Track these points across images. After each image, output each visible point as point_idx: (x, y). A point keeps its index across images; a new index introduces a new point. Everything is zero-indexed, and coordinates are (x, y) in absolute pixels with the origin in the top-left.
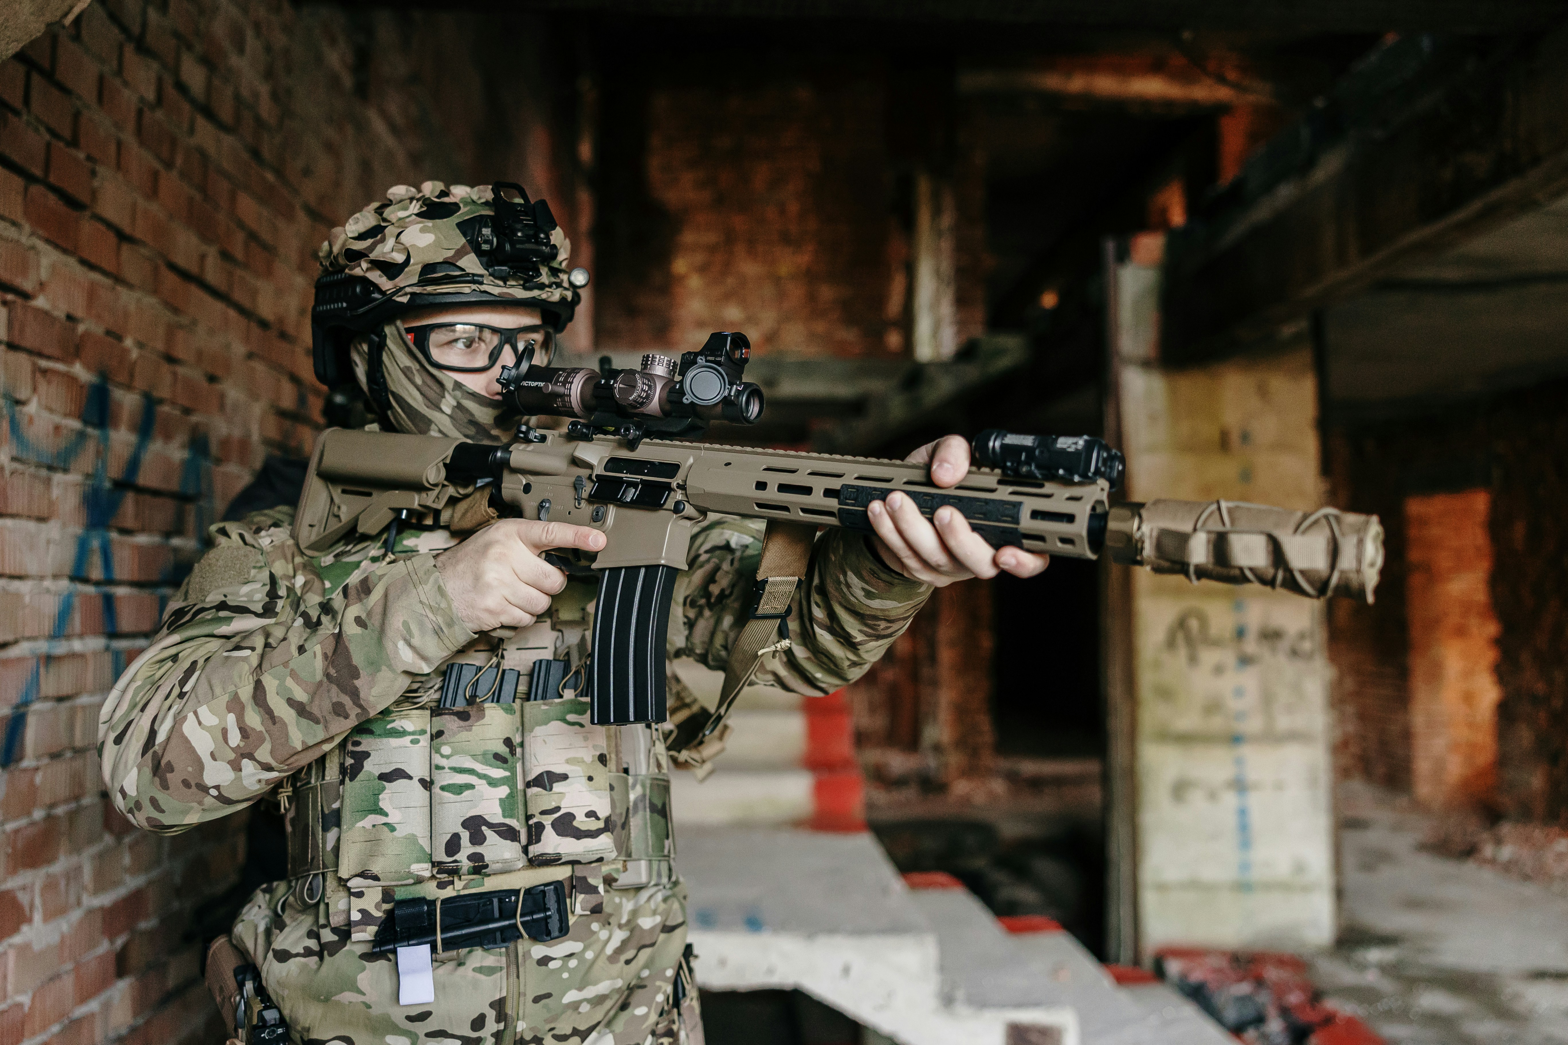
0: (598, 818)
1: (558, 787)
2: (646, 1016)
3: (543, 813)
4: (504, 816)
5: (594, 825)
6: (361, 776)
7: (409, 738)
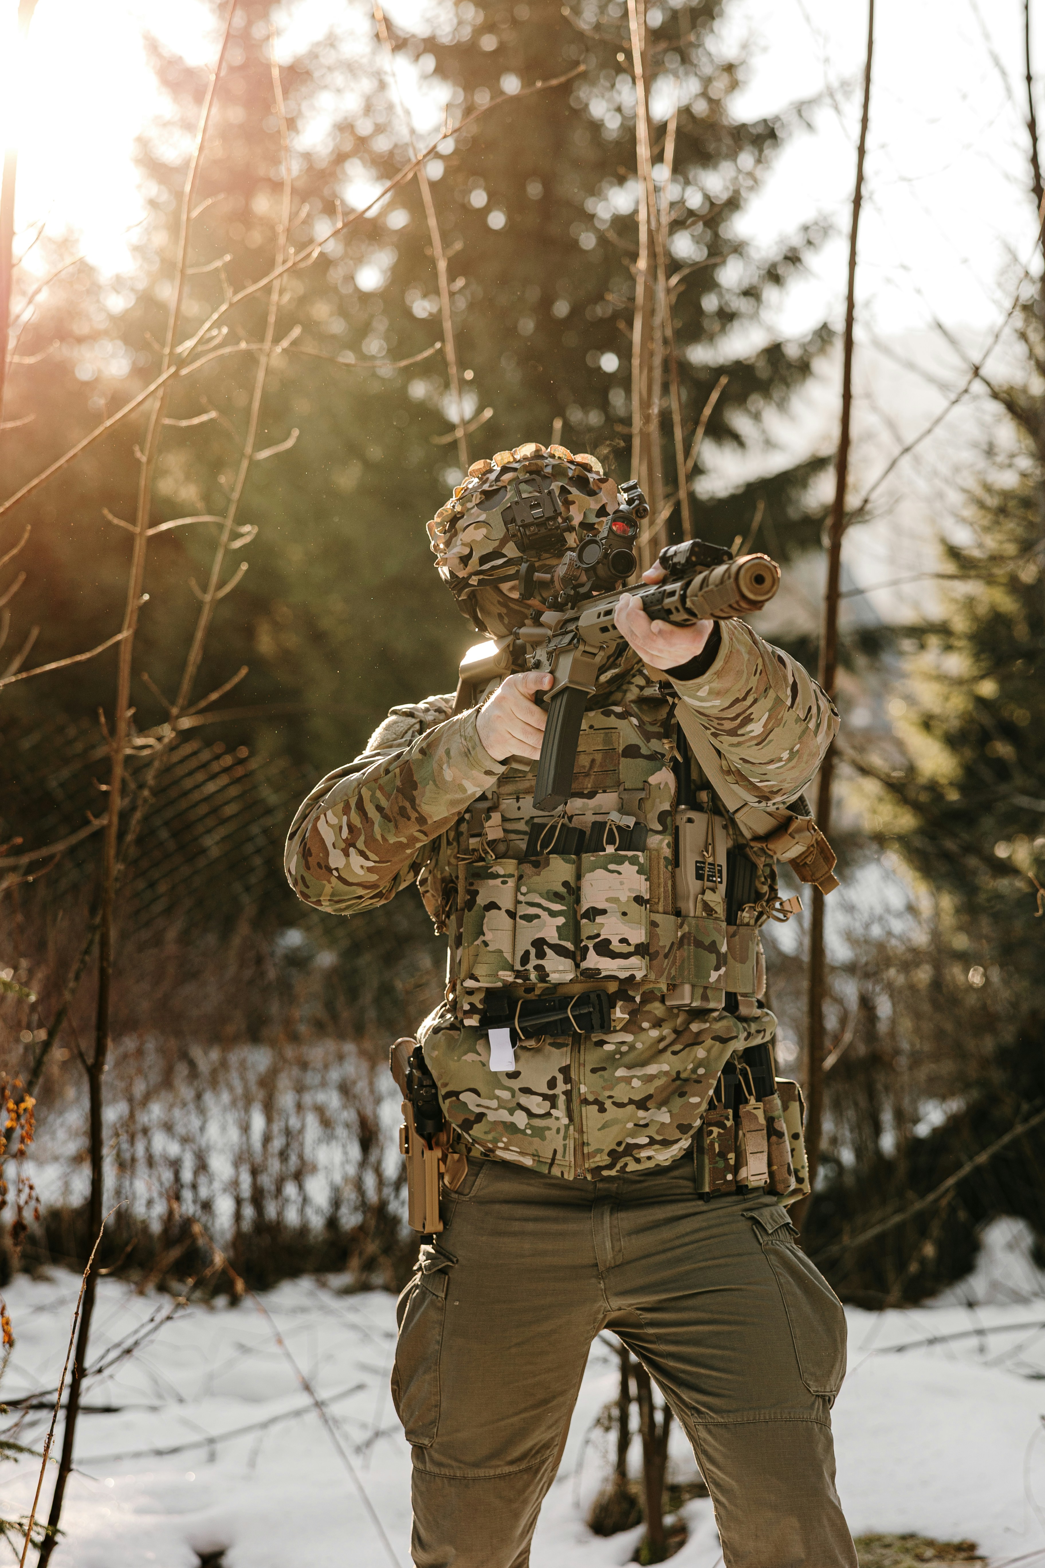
0: (629, 944)
1: (599, 919)
2: (698, 1105)
3: (589, 938)
4: (560, 939)
5: (625, 949)
6: (475, 908)
7: (501, 879)
